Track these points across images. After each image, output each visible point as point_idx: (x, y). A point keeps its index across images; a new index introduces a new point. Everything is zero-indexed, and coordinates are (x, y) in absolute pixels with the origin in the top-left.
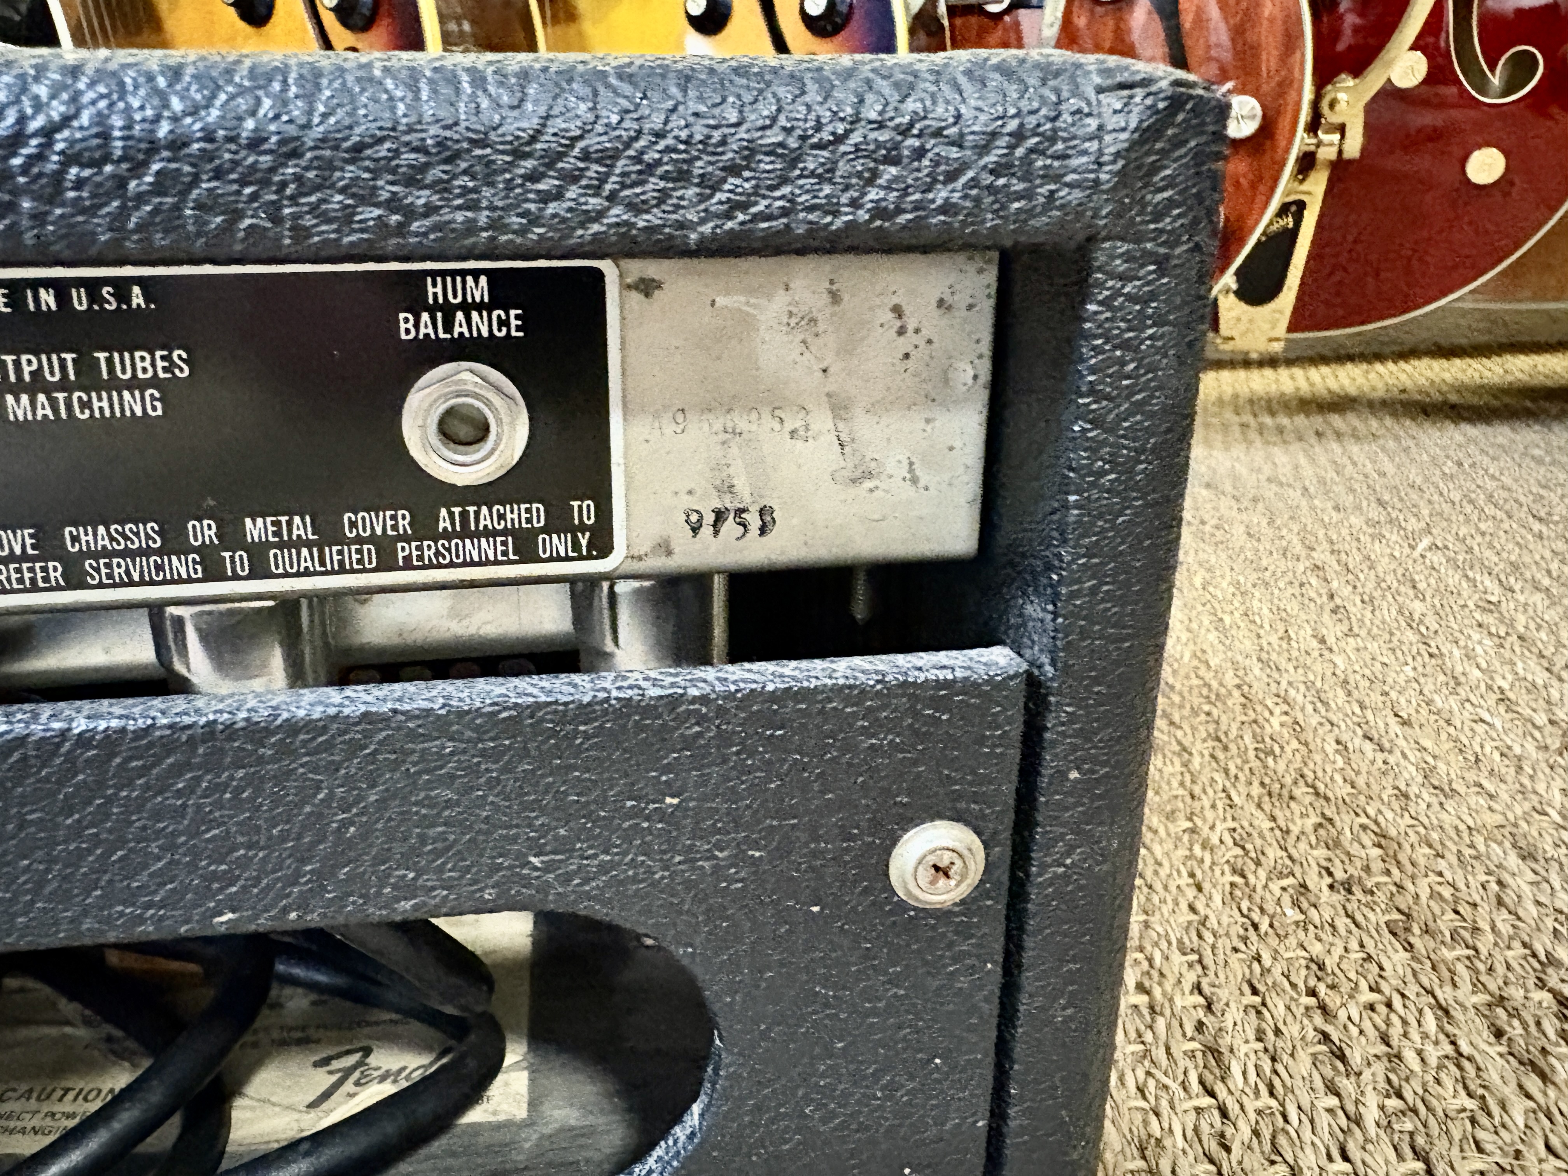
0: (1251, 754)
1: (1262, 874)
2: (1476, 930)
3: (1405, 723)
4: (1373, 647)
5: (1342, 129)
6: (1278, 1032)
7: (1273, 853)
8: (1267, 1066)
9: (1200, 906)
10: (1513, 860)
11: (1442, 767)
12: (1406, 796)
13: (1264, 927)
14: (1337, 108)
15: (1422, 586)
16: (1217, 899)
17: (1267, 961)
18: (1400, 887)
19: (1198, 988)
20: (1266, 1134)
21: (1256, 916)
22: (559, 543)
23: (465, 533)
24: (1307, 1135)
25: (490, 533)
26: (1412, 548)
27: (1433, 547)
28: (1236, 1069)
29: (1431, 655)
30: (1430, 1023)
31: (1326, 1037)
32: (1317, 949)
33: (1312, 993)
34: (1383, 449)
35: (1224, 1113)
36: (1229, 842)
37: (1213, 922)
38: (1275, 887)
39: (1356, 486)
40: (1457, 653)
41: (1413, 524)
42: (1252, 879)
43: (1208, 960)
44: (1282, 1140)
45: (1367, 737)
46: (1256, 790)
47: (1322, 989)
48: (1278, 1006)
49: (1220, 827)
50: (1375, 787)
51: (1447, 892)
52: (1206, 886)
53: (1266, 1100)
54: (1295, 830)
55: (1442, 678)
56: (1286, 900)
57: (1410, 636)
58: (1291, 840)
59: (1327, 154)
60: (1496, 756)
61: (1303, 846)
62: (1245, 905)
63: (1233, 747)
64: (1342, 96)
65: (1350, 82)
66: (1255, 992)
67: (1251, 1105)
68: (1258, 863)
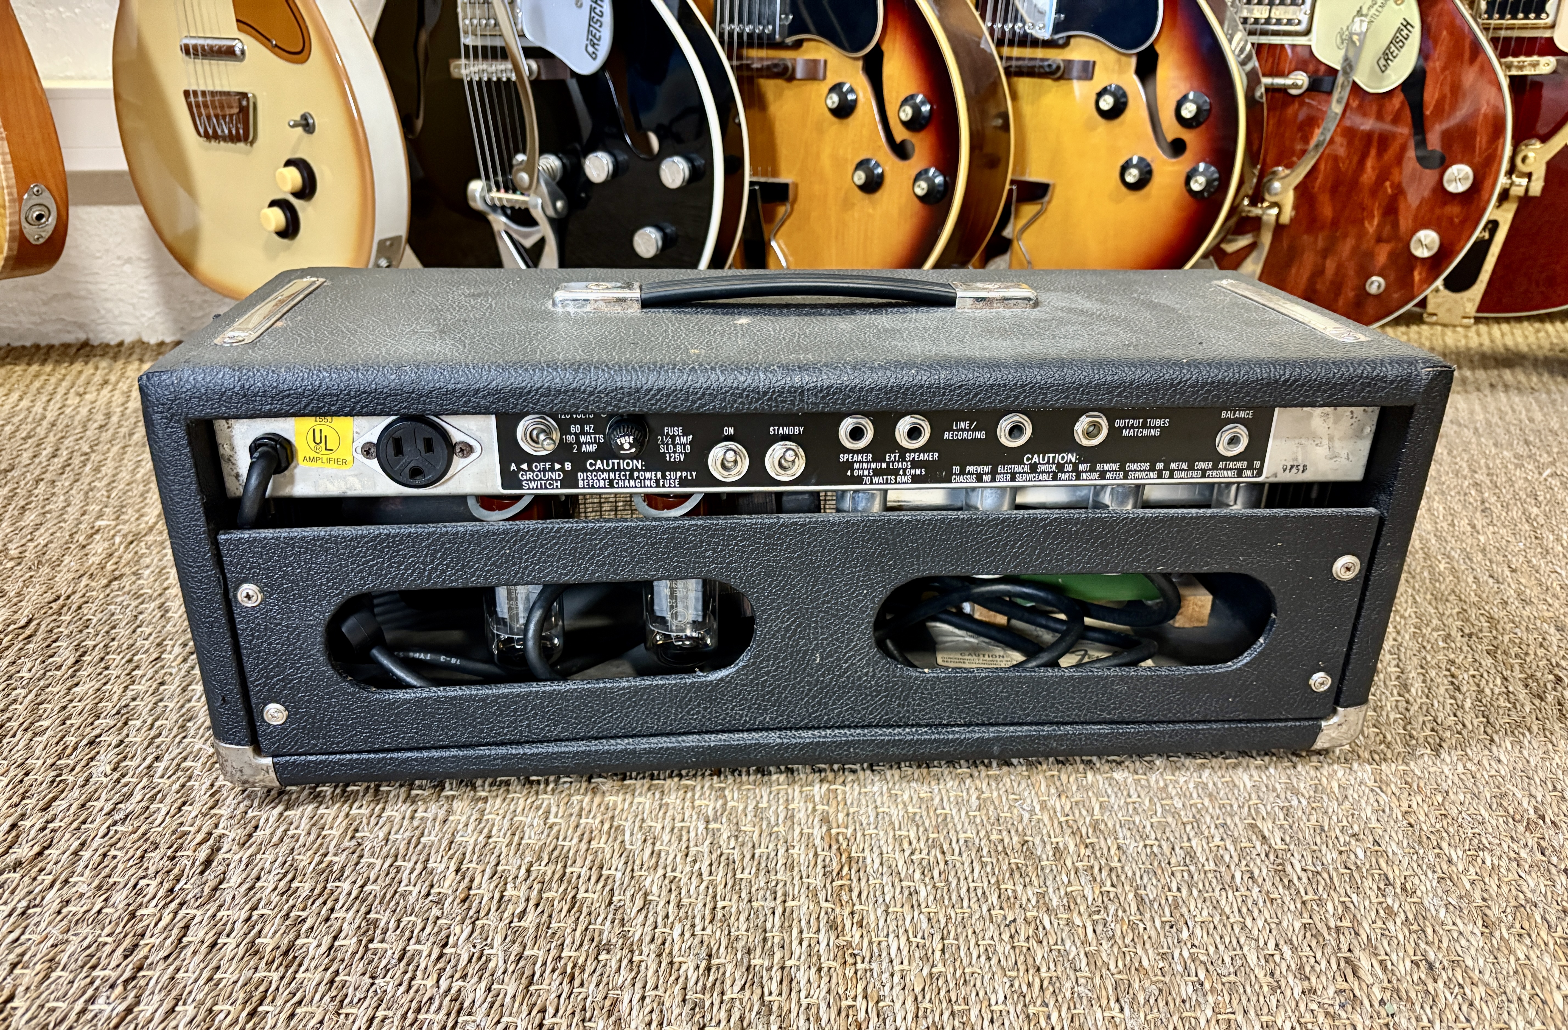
0: (1427, 581)
1: (1429, 629)
2: (1527, 654)
3: (1513, 571)
4: (1503, 531)
5: (1529, 176)
6: (1432, 680)
7: (1435, 622)
8: (1426, 691)
9: (1399, 639)
10: (1552, 630)
11: (1528, 591)
12: (1506, 603)
13: (1429, 647)
14: (1528, 161)
15: (1540, 498)
16: (1407, 637)
17: (1429, 658)
18: (1495, 638)
19: (1398, 666)
20: (1425, 708)
21: (1425, 644)
22: (1248, 473)
23: (1225, 469)
24: (1441, 709)
25: (1231, 469)
26: (1540, 474)
27: (1554, 475)
28: (1413, 690)
29: (1536, 538)
30: (1498, 681)
31: (1452, 683)
32: (1452, 656)
33: (1449, 670)
34: (1537, 401)
35: (1407, 702)
36: (1413, 615)
37: (1405, 644)
38: (1435, 634)
39: (1512, 428)
40: (1551, 537)
41: (1545, 458)
42: (1424, 631)
43: (1402, 657)
44: (1431, 710)
45: (1491, 576)
46: (1429, 597)
47: (1453, 669)
48: (1433, 673)
49: (1409, 610)
50: (1491, 599)
51: (1517, 641)
52: (1402, 632)
53: (1424, 699)
54: (1447, 613)
55: (1539, 550)
56: (1440, 639)
57: (1527, 527)
58: (1444, 618)
59: (1517, 191)
60: (1558, 588)
61: (1451, 620)
62: (1420, 640)
63: (1418, 577)
64: (1531, 155)
65: (1538, 145)
66: (1422, 668)
67: (1419, 701)
68: (1427, 625)
